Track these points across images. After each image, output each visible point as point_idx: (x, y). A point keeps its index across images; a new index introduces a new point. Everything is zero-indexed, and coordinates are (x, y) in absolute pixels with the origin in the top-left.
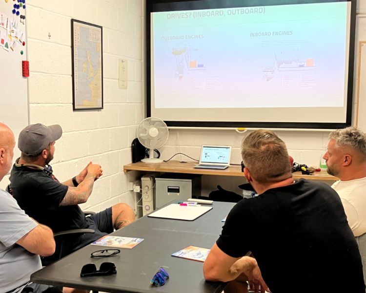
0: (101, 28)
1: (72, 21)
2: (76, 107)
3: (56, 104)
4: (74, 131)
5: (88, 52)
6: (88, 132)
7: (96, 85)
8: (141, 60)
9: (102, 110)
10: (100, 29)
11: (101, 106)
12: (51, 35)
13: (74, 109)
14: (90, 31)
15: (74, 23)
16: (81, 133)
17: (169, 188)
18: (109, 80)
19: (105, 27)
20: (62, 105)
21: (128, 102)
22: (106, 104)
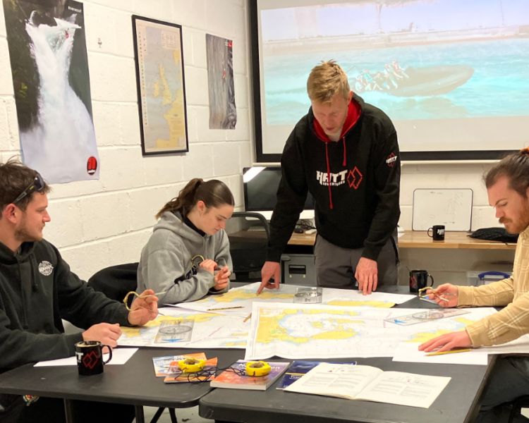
0: (180, 27)
1: (134, 18)
2: (147, 150)
3: (116, 148)
4: (146, 186)
5: (161, 66)
6: (167, 188)
7: (176, 115)
8: (245, 74)
9: (187, 153)
10: (179, 29)
11: (185, 148)
12: (102, 41)
13: (145, 154)
14: (162, 32)
15: (137, 20)
16: (156, 189)
17: (291, 267)
18: (195, 107)
19: (186, 26)
20: (126, 147)
21: (227, 139)
22: (193, 144)
